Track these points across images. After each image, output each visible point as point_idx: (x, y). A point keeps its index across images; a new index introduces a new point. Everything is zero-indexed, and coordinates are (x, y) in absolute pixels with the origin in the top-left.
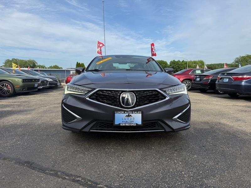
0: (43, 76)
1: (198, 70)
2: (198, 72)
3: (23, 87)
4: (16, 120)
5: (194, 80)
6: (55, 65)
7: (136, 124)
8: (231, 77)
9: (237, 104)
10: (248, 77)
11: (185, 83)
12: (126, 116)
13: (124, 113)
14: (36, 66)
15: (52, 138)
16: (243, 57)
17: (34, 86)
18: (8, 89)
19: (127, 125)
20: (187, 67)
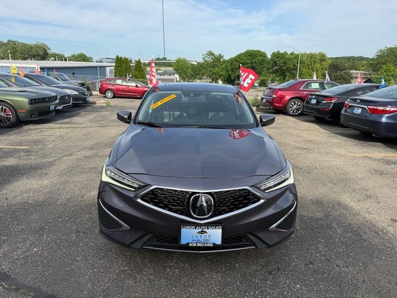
0: (62, 84)
1: (315, 82)
2: (315, 86)
3: (31, 112)
4: (27, 192)
5: (308, 102)
6: (80, 53)
7: (214, 244)
8: (366, 107)
9: (370, 155)
10: (393, 109)
11: (293, 104)
12: (199, 232)
13: (195, 228)
14: (48, 54)
15: (86, 238)
16: (390, 48)
17: (49, 108)
18: (7, 115)
19: (199, 245)
20: (298, 63)
